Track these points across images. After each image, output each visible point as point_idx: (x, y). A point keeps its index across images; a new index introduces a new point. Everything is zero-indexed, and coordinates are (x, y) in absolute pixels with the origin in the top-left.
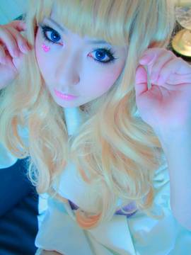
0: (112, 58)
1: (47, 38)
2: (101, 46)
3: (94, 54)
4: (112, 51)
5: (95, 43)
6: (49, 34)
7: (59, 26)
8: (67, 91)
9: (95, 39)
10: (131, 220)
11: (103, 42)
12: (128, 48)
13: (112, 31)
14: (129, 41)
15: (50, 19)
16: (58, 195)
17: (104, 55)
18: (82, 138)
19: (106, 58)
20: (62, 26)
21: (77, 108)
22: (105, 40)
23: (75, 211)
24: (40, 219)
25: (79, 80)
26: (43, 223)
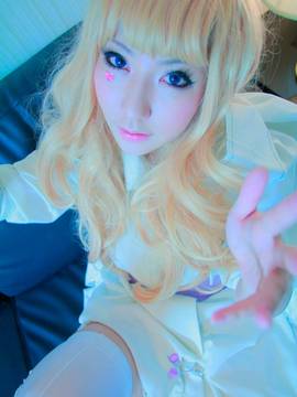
0: (188, 83)
1: (111, 64)
2: (175, 67)
3: (167, 79)
4: (189, 73)
6: (113, 60)
7: (124, 47)
9: (168, 58)
10: (201, 305)
11: (178, 61)
13: (187, 48)
14: (209, 58)
15: (114, 41)
16: (115, 266)
17: (180, 79)
18: (144, 191)
19: (182, 81)
20: (129, 47)
21: (140, 157)
22: (180, 58)
23: (133, 285)
24: (87, 293)
25: (150, 113)
26: (90, 299)
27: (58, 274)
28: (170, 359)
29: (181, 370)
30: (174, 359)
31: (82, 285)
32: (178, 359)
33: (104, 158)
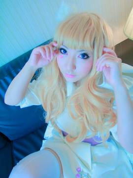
0: (88, 57)
1: (62, 53)
2: (83, 52)
3: (81, 56)
4: (88, 54)
5: (80, 51)
6: (62, 51)
8: (70, 73)
11: (83, 50)
12: (94, 51)
15: (63, 45)
17: (85, 56)
19: (86, 57)
25: (75, 68)
27: (33, 133)
28: (77, 170)
29: (81, 175)
30: (79, 170)
31: (42, 138)
32: (80, 170)
33: (59, 84)
